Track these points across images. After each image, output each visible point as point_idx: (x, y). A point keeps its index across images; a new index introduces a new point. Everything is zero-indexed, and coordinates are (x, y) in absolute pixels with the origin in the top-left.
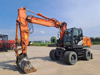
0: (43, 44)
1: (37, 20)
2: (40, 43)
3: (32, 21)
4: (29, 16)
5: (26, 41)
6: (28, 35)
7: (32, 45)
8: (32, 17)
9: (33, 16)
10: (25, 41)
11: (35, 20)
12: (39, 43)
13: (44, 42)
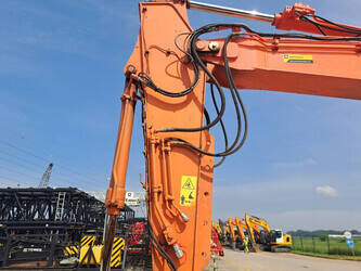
0: (342, 247)
1: (275, 49)
2: (323, 239)
3: (231, 65)
4: (205, 30)
5: (182, 225)
6: (205, 175)
7: (286, 249)
8: (229, 32)
9: (234, 27)
10: (171, 231)
11: (255, 52)
12: (317, 241)
13: (348, 235)
